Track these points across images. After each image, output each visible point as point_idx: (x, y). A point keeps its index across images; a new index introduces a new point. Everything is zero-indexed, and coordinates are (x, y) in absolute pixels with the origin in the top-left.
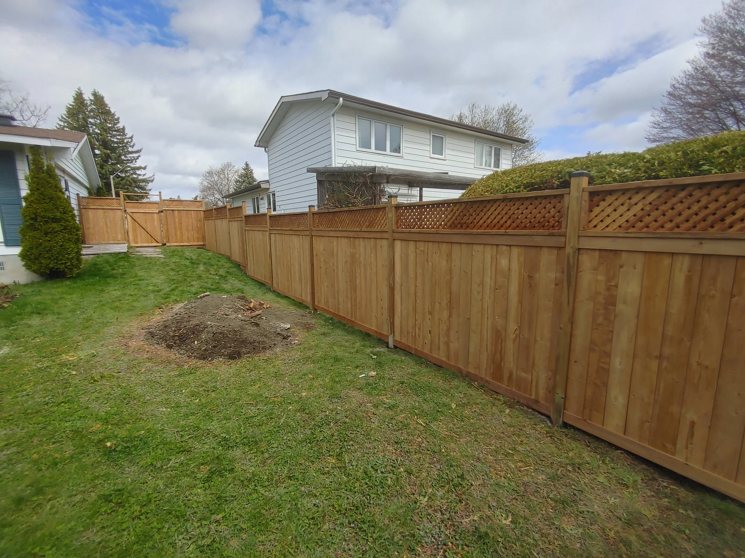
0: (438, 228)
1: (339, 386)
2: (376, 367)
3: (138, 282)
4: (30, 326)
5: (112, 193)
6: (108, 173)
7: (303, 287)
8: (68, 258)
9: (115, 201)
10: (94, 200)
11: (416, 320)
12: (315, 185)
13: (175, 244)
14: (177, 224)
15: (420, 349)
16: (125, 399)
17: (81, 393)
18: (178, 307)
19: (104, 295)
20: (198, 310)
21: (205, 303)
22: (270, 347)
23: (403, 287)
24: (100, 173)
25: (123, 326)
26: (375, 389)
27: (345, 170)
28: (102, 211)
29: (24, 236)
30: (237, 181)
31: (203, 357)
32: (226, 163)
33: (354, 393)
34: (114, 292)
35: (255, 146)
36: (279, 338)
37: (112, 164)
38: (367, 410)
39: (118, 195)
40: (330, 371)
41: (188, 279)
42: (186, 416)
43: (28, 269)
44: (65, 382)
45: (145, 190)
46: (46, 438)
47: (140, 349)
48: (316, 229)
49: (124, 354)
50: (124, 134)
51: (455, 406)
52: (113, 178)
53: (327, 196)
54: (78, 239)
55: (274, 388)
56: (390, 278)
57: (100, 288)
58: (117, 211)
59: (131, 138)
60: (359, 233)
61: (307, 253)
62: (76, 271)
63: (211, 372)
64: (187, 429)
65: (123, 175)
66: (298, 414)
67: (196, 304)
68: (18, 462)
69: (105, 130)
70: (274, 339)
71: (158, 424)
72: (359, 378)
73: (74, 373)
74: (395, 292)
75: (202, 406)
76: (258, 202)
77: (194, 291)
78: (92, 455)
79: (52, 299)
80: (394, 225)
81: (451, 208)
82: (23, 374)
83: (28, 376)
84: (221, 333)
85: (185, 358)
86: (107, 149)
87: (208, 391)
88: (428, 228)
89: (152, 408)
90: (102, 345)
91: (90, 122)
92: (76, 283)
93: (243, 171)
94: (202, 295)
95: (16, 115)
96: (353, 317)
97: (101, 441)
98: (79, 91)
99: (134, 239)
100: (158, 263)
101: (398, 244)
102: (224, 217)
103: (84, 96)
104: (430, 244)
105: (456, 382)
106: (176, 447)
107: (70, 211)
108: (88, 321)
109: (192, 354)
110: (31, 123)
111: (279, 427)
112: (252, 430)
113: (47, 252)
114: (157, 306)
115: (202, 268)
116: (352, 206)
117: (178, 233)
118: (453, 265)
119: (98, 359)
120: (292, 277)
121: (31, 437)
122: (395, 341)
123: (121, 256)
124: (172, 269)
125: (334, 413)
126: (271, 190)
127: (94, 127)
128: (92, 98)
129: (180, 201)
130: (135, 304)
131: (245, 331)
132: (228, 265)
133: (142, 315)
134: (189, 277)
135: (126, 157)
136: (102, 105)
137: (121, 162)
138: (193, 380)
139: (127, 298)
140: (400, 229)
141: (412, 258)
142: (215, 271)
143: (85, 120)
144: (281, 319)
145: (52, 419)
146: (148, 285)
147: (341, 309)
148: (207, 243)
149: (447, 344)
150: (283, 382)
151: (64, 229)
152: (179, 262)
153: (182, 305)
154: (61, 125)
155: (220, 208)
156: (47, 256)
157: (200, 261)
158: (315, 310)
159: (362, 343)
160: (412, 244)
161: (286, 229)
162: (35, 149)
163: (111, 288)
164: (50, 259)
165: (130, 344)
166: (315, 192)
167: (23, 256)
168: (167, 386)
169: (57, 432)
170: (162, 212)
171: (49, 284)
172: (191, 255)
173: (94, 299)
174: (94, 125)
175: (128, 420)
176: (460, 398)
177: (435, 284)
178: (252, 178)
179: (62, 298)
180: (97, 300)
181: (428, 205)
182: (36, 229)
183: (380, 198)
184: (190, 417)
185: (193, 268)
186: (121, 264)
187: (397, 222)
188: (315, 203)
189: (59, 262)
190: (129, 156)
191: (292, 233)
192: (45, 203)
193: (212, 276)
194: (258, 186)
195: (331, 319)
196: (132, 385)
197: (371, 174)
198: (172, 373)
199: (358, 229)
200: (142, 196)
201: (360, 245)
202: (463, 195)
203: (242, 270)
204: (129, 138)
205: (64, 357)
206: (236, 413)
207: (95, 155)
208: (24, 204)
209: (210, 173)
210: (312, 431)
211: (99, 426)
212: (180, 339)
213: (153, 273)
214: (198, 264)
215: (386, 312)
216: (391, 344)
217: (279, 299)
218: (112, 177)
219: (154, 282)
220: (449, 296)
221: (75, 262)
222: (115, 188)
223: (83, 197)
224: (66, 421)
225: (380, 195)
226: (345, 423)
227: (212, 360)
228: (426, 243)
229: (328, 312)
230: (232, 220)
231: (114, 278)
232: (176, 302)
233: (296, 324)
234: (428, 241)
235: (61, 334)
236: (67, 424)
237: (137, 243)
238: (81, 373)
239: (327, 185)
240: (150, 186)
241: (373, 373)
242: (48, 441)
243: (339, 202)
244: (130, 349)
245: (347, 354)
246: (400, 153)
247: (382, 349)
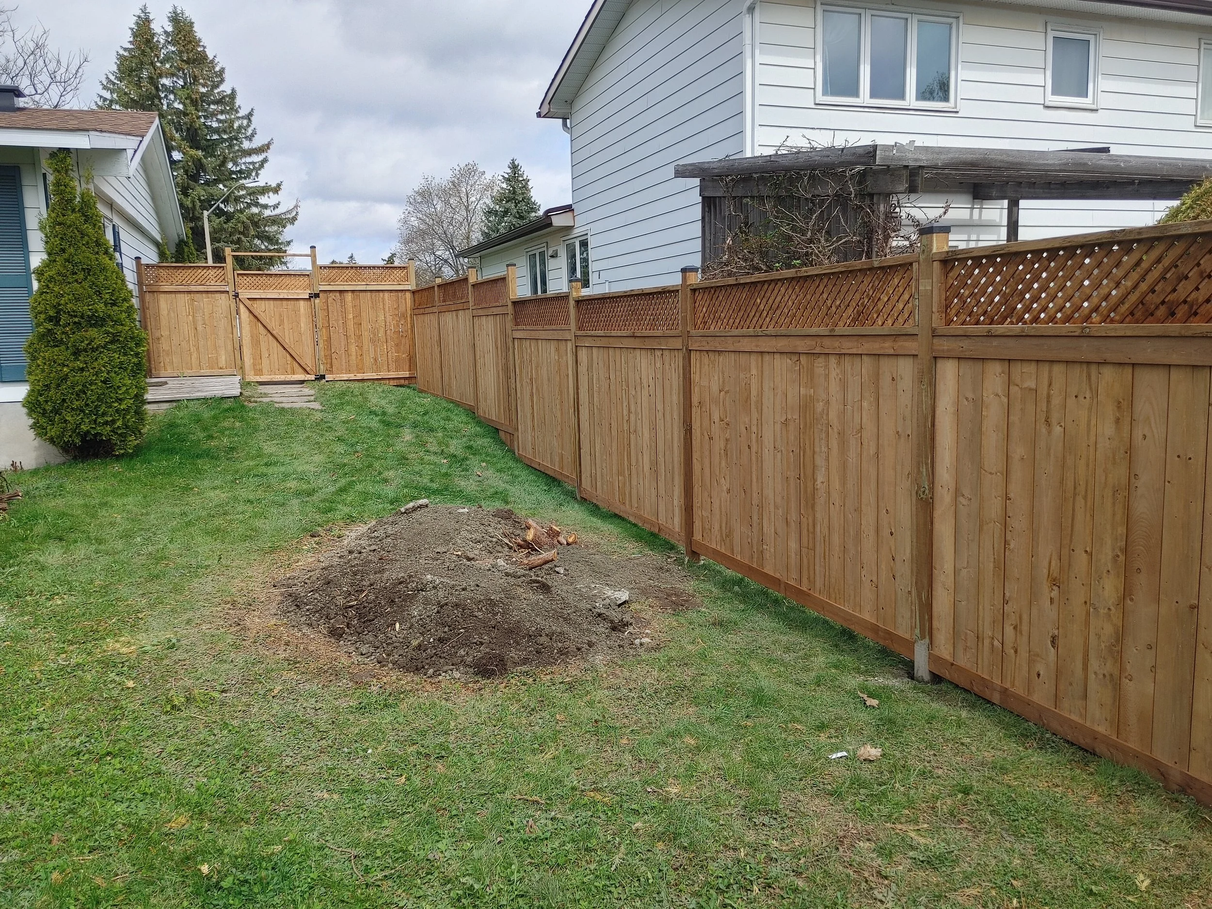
0: (1088, 318)
1: (770, 777)
2: (879, 734)
3: (264, 469)
4: (43, 569)
5: (205, 254)
6: (198, 204)
7: (662, 492)
8: (117, 411)
9: (212, 272)
10: (170, 271)
11: (1005, 602)
12: (697, 212)
13: (345, 377)
14: (351, 324)
15: (1019, 690)
16: (238, 760)
17: (145, 734)
18: (353, 535)
19: (191, 499)
20: (401, 544)
21: (416, 525)
22: (579, 649)
23: (961, 499)
24: (182, 205)
25: (233, 577)
26: (878, 798)
27: (784, 162)
28: (187, 297)
29: (34, 359)
30: (490, 212)
31: (415, 667)
32: (462, 166)
33: (819, 805)
34: (212, 494)
35: (539, 115)
36: (602, 628)
37: (207, 183)
38: (858, 859)
39: (219, 257)
40: (742, 731)
41: (377, 465)
42: (377, 817)
43: (38, 435)
44: (112, 704)
45: (277, 243)
46: (77, 836)
47: (269, 638)
48: (701, 332)
49: (236, 647)
50: (234, 110)
51: (1147, 882)
52: (209, 217)
53: (729, 241)
54: (139, 365)
55: (592, 763)
56: (919, 472)
57: (182, 482)
58: (218, 296)
59: (249, 117)
60: (827, 342)
61: (675, 398)
62: (133, 441)
63: (433, 705)
64: (379, 853)
65: (230, 209)
66: (660, 845)
67: (397, 528)
68: (24, 886)
69: (194, 103)
70: (588, 630)
71: (311, 831)
72: (829, 761)
73: (131, 684)
74: (937, 514)
75: (414, 796)
76: (543, 263)
77: (391, 495)
78: (170, 892)
79: (86, 505)
80: (935, 316)
81: (1135, 256)
82: (31, 680)
83: (41, 685)
84: (457, 605)
85: (370, 664)
86: (197, 148)
87: (427, 756)
88: (1052, 319)
89: (298, 790)
90: (189, 622)
91: (163, 85)
92: (132, 469)
93: (504, 186)
94: (411, 505)
95: (24, 84)
96: (805, 580)
97: (188, 858)
98: (142, 15)
99: (254, 365)
100: (308, 423)
101: (948, 372)
102: (460, 306)
103: (152, 26)
104: (1058, 369)
105: (1146, 806)
106: (353, 897)
107: (125, 300)
108: (158, 560)
109: (388, 655)
110: (50, 98)
111: (609, 878)
112: (538, 877)
113: (78, 395)
114: (305, 530)
115: (408, 435)
116: (804, 264)
117: (353, 349)
118: (1138, 434)
119: (179, 655)
120: (634, 463)
121: (48, 830)
122: (934, 659)
123: (226, 406)
124: (340, 439)
125: (761, 856)
126: (577, 232)
127: (172, 97)
128: (170, 29)
129: (354, 268)
130: (258, 523)
131: (516, 603)
132: (472, 429)
133: (273, 550)
134: (378, 459)
135: (236, 164)
136: (190, 42)
137: (227, 177)
138: (391, 723)
139: (240, 509)
140: (956, 328)
141: (993, 414)
142: (440, 444)
143: (152, 81)
144: (603, 574)
145: (88, 792)
146: (286, 476)
147: (767, 555)
148: (419, 374)
149: (1115, 683)
150: (616, 750)
151: (111, 342)
152: (354, 420)
153: (363, 529)
154: (105, 100)
155: (452, 283)
156: (76, 404)
157: (404, 419)
158: (694, 555)
159: (834, 658)
160: (995, 369)
161: (619, 333)
162: (61, 154)
163: (206, 483)
164: (83, 411)
165: (248, 623)
166: (696, 229)
167: (32, 405)
168: (332, 734)
169: (97, 823)
170: (317, 296)
171: (80, 470)
172: (383, 402)
173: (169, 509)
174: (172, 92)
175: (246, 812)
176: (1164, 859)
177: (1075, 495)
178: (527, 200)
179: (106, 504)
180: (177, 510)
181: (1037, 253)
182: (58, 343)
183: (887, 238)
184: (386, 823)
185: (388, 436)
186: (226, 424)
187: (947, 307)
188: (696, 261)
189: (100, 420)
190: (243, 160)
191: (636, 343)
192: (76, 281)
193: (432, 458)
194: (545, 222)
195: (739, 582)
196: (252, 726)
197: (860, 168)
198: (343, 703)
199: (823, 330)
200: (271, 258)
201: (827, 376)
202: (1174, 214)
203: (503, 443)
204: (243, 118)
205: (110, 644)
206: (498, 824)
207: (173, 162)
208: (35, 285)
209: (425, 195)
210: (700, 900)
211: (184, 821)
212: (360, 616)
213: (297, 448)
214: (400, 426)
215: (905, 570)
216: (922, 667)
217: (597, 522)
218: (206, 213)
219: (300, 469)
220: (1121, 530)
221: (131, 419)
222: (213, 240)
223: (148, 266)
224: (116, 801)
225: (885, 230)
226: (796, 890)
227: (436, 674)
228: (1045, 368)
229: (731, 562)
230: (481, 312)
231: (212, 458)
232: (350, 520)
233: (644, 592)
234: (1052, 362)
235: (105, 590)
236: (119, 808)
237: (259, 372)
238: (145, 686)
239: (729, 209)
240: (288, 232)
241: (874, 752)
242: (81, 843)
243: (764, 255)
244: (248, 633)
245: (789, 687)
246: (946, 99)
247: (896, 683)
